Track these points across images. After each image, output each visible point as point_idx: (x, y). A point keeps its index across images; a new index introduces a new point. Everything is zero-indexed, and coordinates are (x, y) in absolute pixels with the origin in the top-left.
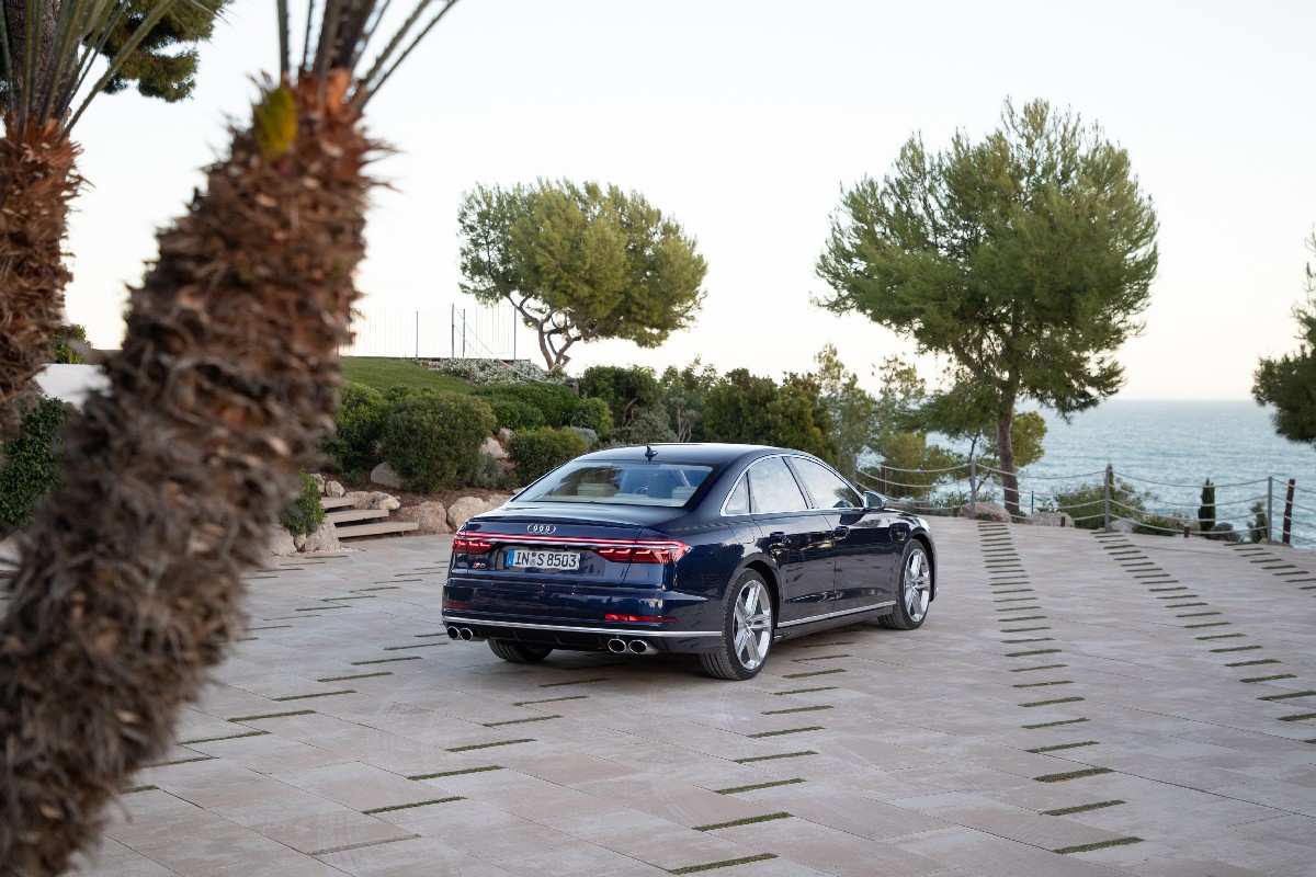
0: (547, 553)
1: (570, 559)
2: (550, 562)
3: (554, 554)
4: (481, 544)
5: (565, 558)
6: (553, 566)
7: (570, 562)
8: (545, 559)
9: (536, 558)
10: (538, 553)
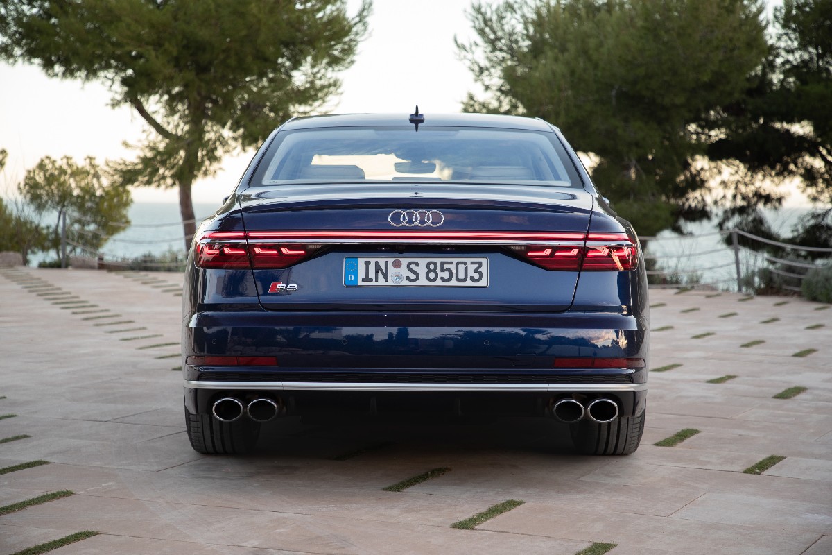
0: (423, 262)
1: (471, 268)
2: (432, 275)
3: (438, 261)
4: (285, 250)
5: (461, 267)
6: (439, 282)
7: (471, 273)
8: (422, 270)
9: (404, 271)
10: (405, 261)
